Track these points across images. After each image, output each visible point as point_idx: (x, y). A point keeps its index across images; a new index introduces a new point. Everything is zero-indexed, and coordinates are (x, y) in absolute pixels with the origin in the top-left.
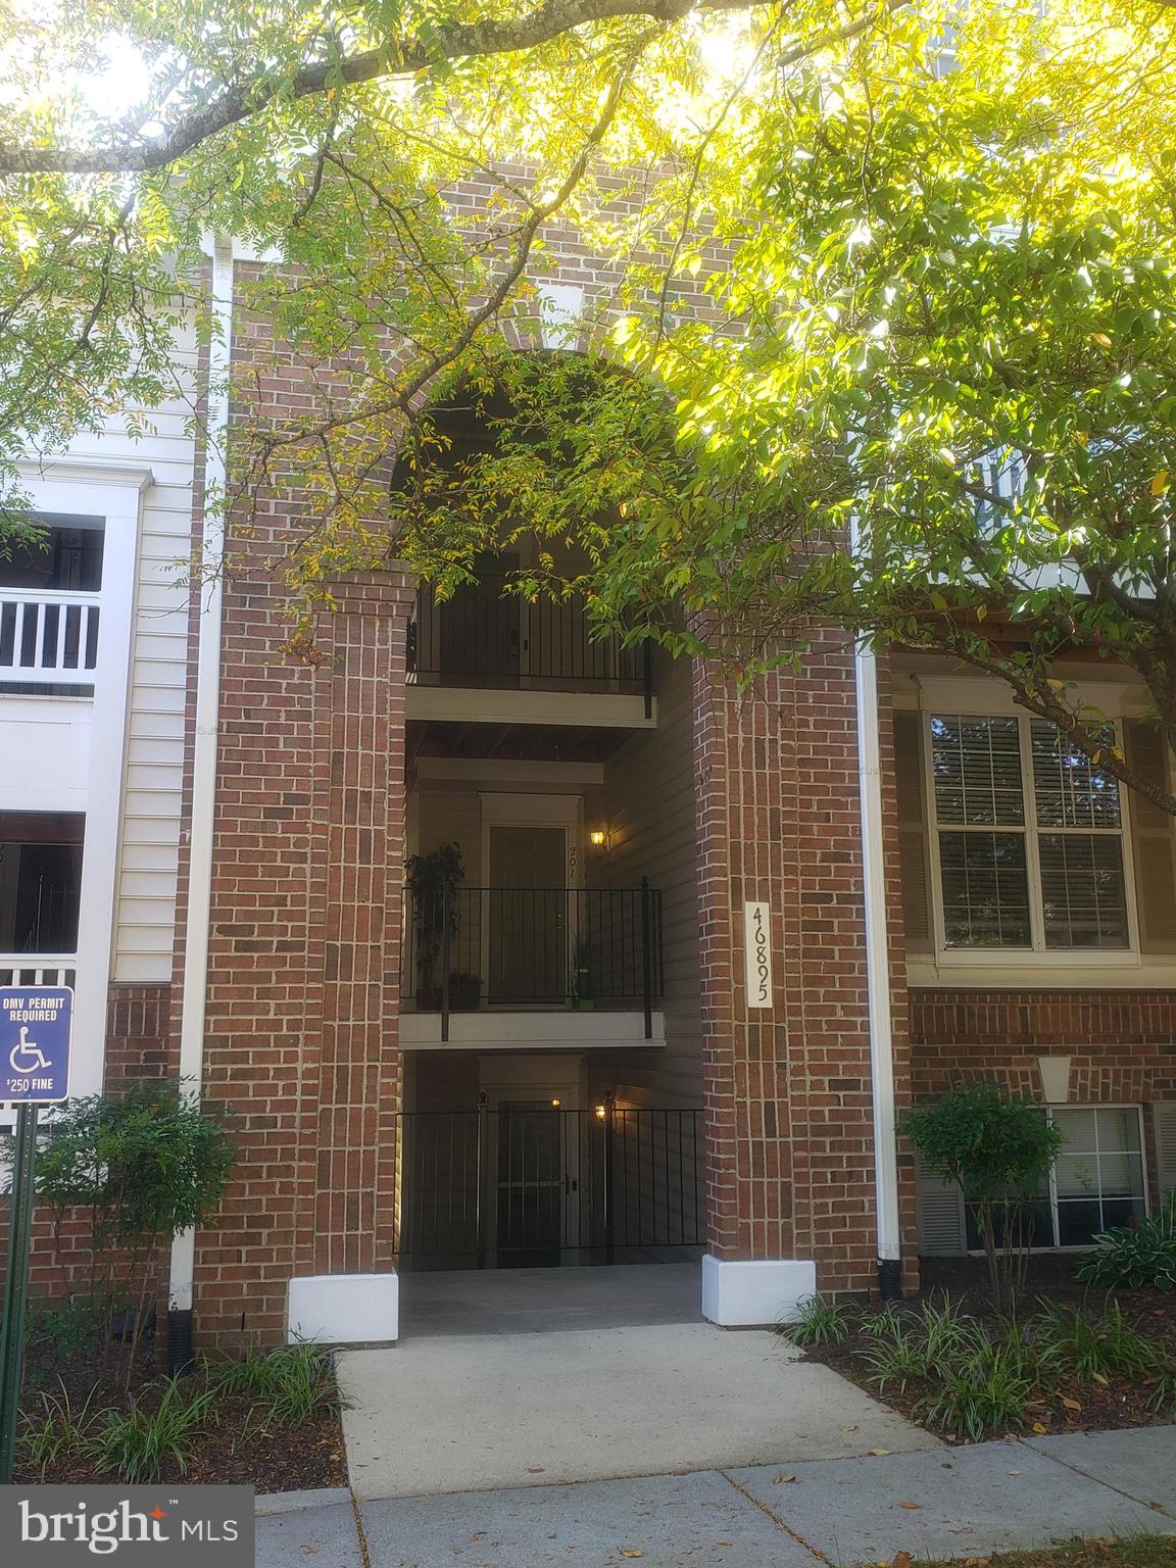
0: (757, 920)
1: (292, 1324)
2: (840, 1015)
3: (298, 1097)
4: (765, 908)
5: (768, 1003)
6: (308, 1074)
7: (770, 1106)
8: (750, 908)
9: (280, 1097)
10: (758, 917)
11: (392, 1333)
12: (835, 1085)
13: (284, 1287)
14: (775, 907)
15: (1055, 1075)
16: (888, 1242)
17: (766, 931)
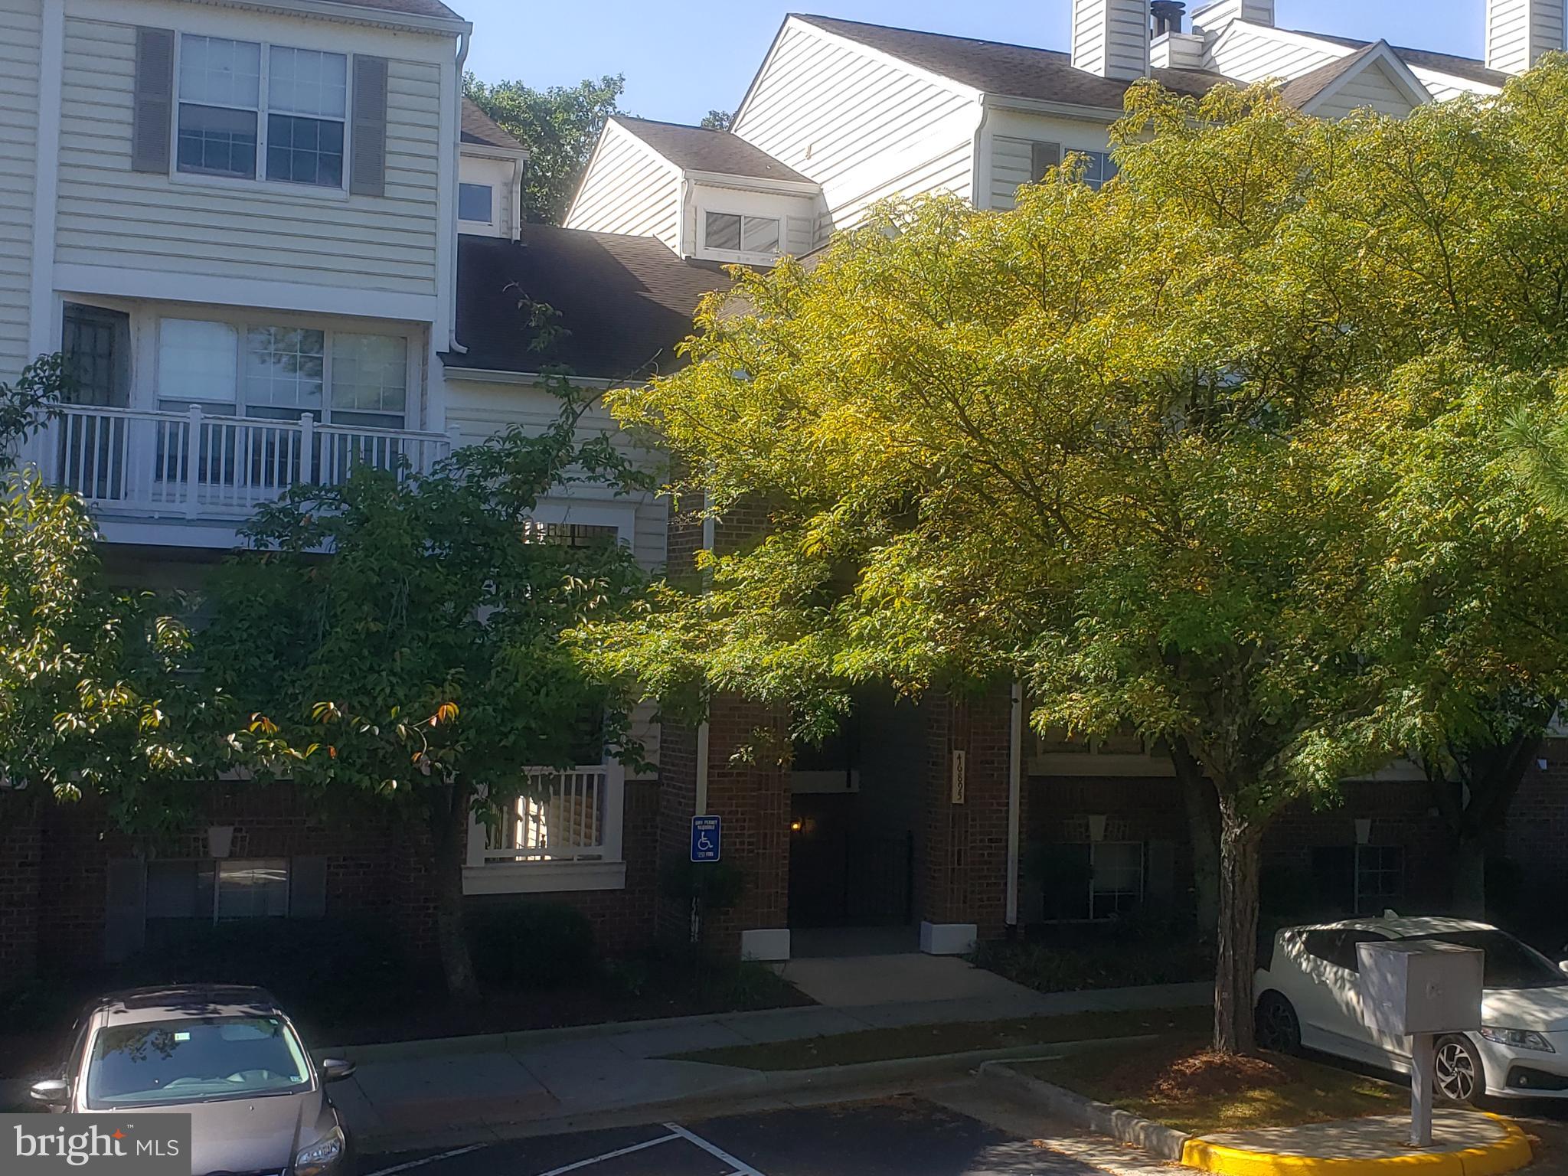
0: (959, 759)
1: (745, 950)
2: (995, 807)
3: (746, 847)
4: (963, 753)
5: (962, 801)
6: (750, 836)
7: (959, 852)
8: (956, 753)
9: (738, 846)
10: (959, 757)
11: (787, 957)
12: (990, 840)
13: (740, 935)
14: (967, 753)
15: (1097, 825)
16: (1011, 916)
17: (963, 766)
